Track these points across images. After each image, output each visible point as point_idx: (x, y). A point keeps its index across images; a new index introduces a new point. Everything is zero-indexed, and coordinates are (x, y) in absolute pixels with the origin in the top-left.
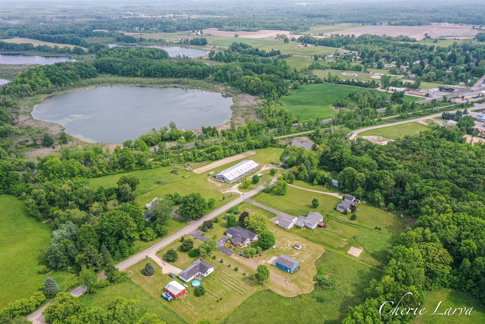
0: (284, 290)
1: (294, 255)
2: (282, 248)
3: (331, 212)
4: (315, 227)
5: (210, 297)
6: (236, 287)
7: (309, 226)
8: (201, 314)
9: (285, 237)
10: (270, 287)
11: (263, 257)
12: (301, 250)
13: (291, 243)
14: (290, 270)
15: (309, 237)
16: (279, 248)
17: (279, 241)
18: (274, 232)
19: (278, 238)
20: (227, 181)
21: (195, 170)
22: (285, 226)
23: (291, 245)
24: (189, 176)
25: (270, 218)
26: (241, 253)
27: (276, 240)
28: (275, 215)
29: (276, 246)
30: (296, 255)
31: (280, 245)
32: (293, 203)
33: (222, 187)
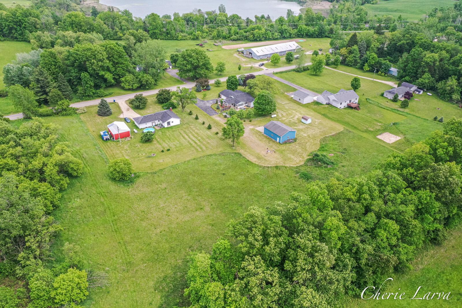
0: (259, 158)
1: (296, 127)
2: (284, 118)
3: (376, 97)
4: (342, 106)
5: (155, 146)
6: (195, 143)
7: (334, 104)
8: (132, 159)
9: (295, 110)
10: (242, 151)
11: (252, 123)
13: (298, 116)
14: (280, 138)
15: (328, 115)
16: (280, 118)
17: (284, 112)
18: (283, 104)
19: (285, 109)
20: (254, 56)
21: (225, 46)
22: (300, 99)
23: (297, 118)
24: (215, 50)
25: (287, 91)
26: (226, 114)
27: (281, 111)
28: (295, 90)
29: (278, 115)
30: (299, 127)
31: (283, 116)
32: (326, 84)
33: (246, 62)
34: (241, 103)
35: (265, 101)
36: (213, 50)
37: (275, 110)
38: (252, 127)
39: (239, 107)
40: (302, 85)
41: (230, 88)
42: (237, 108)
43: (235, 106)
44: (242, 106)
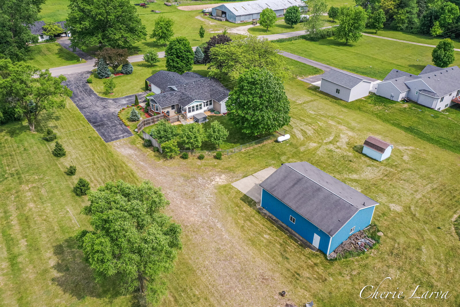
1: (355, 176)
2: (313, 145)
4: (442, 106)
7: (422, 100)
9: (333, 118)
11: (224, 163)
12: (388, 162)
13: (350, 137)
14: (325, 238)
16: (302, 144)
17: (307, 124)
18: (299, 102)
19: (309, 116)
20: (230, 18)
21: (184, 7)
22: (338, 91)
23: (348, 144)
24: (165, 11)
25: (301, 74)
26: (151, 139)
27: (298, 123)
28: (317, 71)
29: (293, 136)
30: (363, 176)
31: (309, 138)
32: (375, 59)
33: (216, 26)
34: (194, 104)
35: (261, 97)
36: (162, 11)
37: (286, 121)
38: (221, 180)
39: (189, 115)
40: (328, 60)
41: (174, 67)
42: (185, 117)
43: (179, 111)
44: (199, 111)
